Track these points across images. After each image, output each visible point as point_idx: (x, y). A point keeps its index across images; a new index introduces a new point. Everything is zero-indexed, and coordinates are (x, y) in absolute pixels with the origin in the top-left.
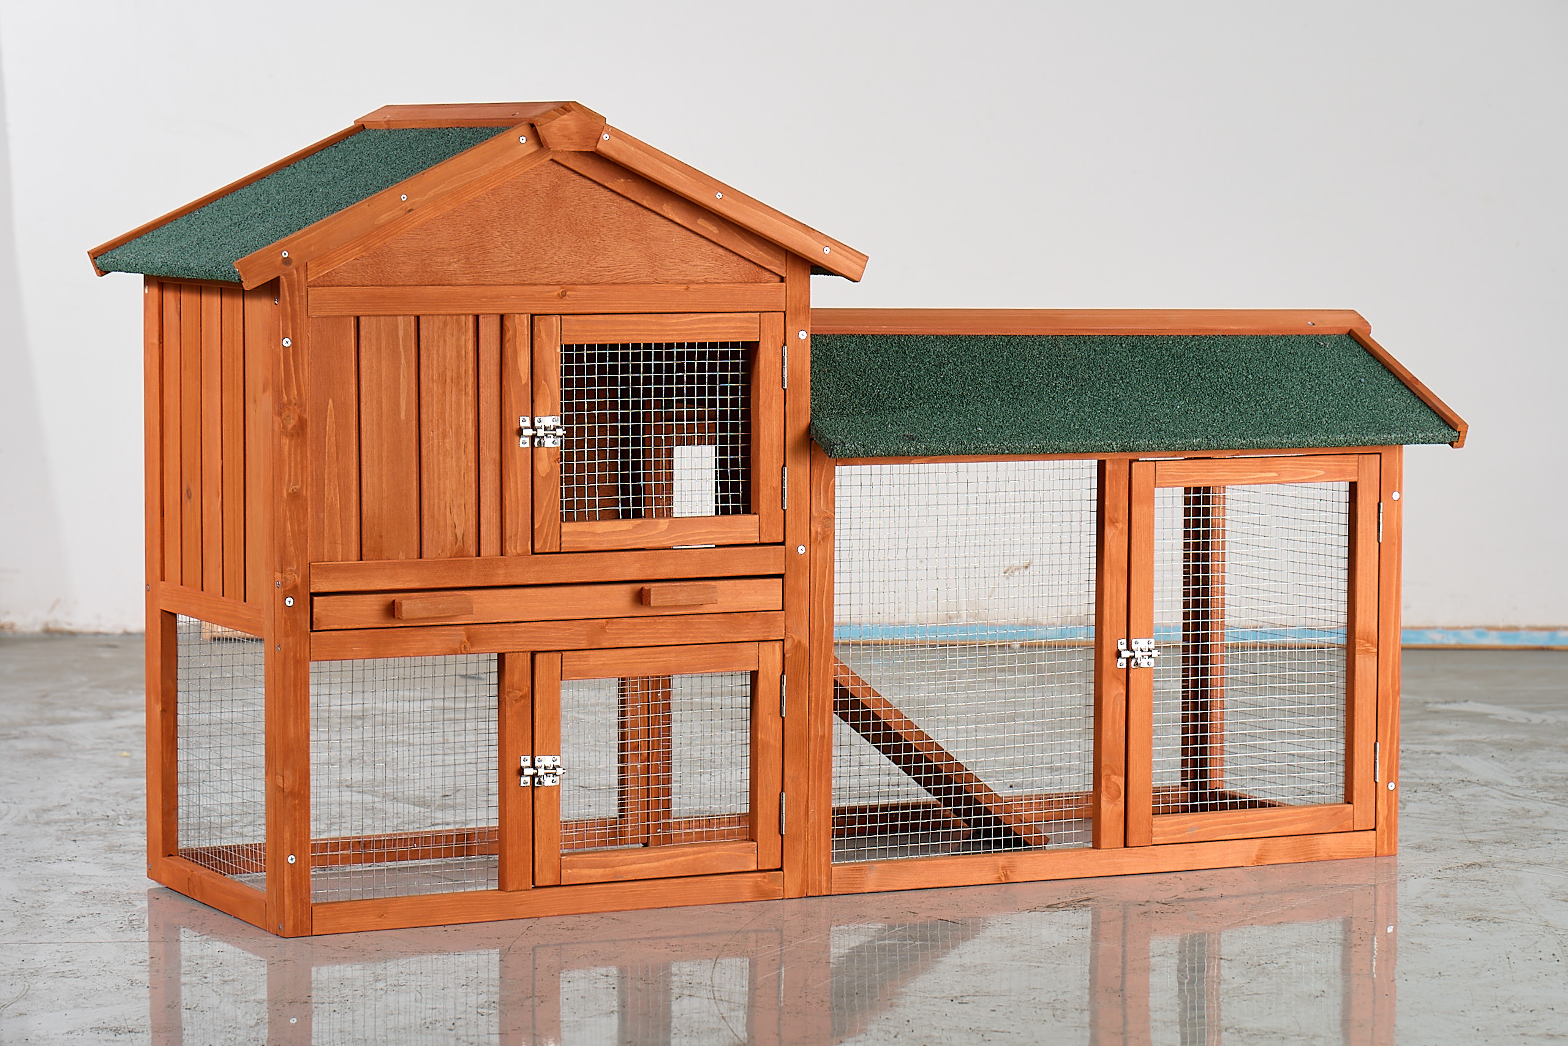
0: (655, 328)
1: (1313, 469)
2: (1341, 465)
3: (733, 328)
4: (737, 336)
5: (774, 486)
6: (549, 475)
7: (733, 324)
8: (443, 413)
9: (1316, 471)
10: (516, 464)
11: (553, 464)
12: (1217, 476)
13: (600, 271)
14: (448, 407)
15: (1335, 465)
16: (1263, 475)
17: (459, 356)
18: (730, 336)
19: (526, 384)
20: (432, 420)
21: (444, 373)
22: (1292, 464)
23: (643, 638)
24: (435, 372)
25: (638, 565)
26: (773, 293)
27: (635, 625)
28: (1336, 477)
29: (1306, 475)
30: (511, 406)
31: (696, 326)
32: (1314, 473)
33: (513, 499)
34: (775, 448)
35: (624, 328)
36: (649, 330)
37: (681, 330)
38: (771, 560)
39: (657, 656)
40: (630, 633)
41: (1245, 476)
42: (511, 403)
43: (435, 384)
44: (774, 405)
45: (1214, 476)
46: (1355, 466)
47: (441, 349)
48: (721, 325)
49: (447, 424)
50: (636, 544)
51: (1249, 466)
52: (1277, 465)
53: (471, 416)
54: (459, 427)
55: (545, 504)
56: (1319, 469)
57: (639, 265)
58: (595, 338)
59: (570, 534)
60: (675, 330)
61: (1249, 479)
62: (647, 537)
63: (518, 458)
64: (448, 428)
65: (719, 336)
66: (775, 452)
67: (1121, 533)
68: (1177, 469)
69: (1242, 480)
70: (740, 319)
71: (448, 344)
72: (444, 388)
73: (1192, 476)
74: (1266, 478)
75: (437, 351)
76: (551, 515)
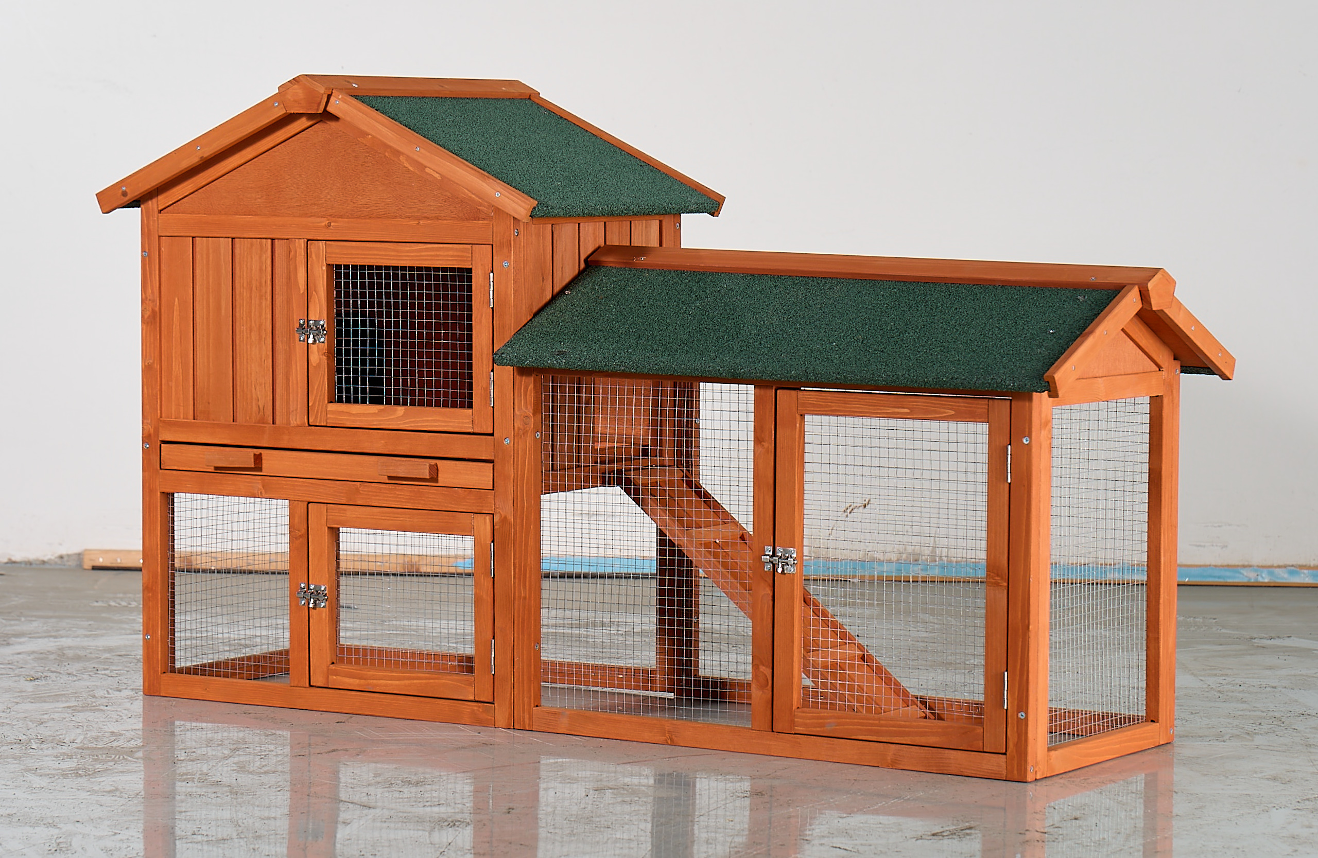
0: (393, 253)
1: (944, 408)
2: (971, 407)
3: (452, 256)
4: (455, 262)
5: (484, 386)
6: (319, 365)
7: (451, 253)
8: (250, 312)
9: (947, 411)
10: (296, 355)
11: (321, 356)
12: (855, 408)
13: (360, 208)
14: (253, 308)
15: (965, 407)
16: (897, 410)
17: (261, 270)
18: (449, 263)
19: (303, 293)
20: (242, 318)
21: (251, 282)
22: (924, 403)
23: (387, 500)
24: (245, 281)
25: (383, 442)
26: (483, 229)
27: (380, 489)
28: (966, 418)
29: (938, 414)
30: (293, 310)
31: (423, 254)
32: (945, 413)
33: (295, 382)
34: (484, 356)
35: (371, 252)
36: (389, 255)
37: (412, 256)
38: (482, 448)
39: (396, 515)
40: (377, 496)
41: (878, 409)
42: (293, 308)
43: (245, 291)
44: (484, 321)
45: (851, 408)
46: (985, 408)
47: (249, 264)
48: (441, 253)
49: (253, 323)
50: (380, 425)
51: (883, 401)
52: (909, 402)
53: (269, 316)
54: (260, 325)
55: (316, 388)
56: (951, 409)
57: (388, 204)
58: (349, 260)
59: (333, 412)
60: (408, 256)
61: (883, 413)
62: (388, 420)
63: (297, 350)
64: (253, 325)
65: (441, 262)
66: (484, 359)
67: (768, 451)
68: (817, 399)
69: (877, 413)
70: (456, 250)
71: (254, 260)
72: (251, 293)
73: (831, 406)
74: (898, 413)
75: (247, 265)
76: (320, 396)
